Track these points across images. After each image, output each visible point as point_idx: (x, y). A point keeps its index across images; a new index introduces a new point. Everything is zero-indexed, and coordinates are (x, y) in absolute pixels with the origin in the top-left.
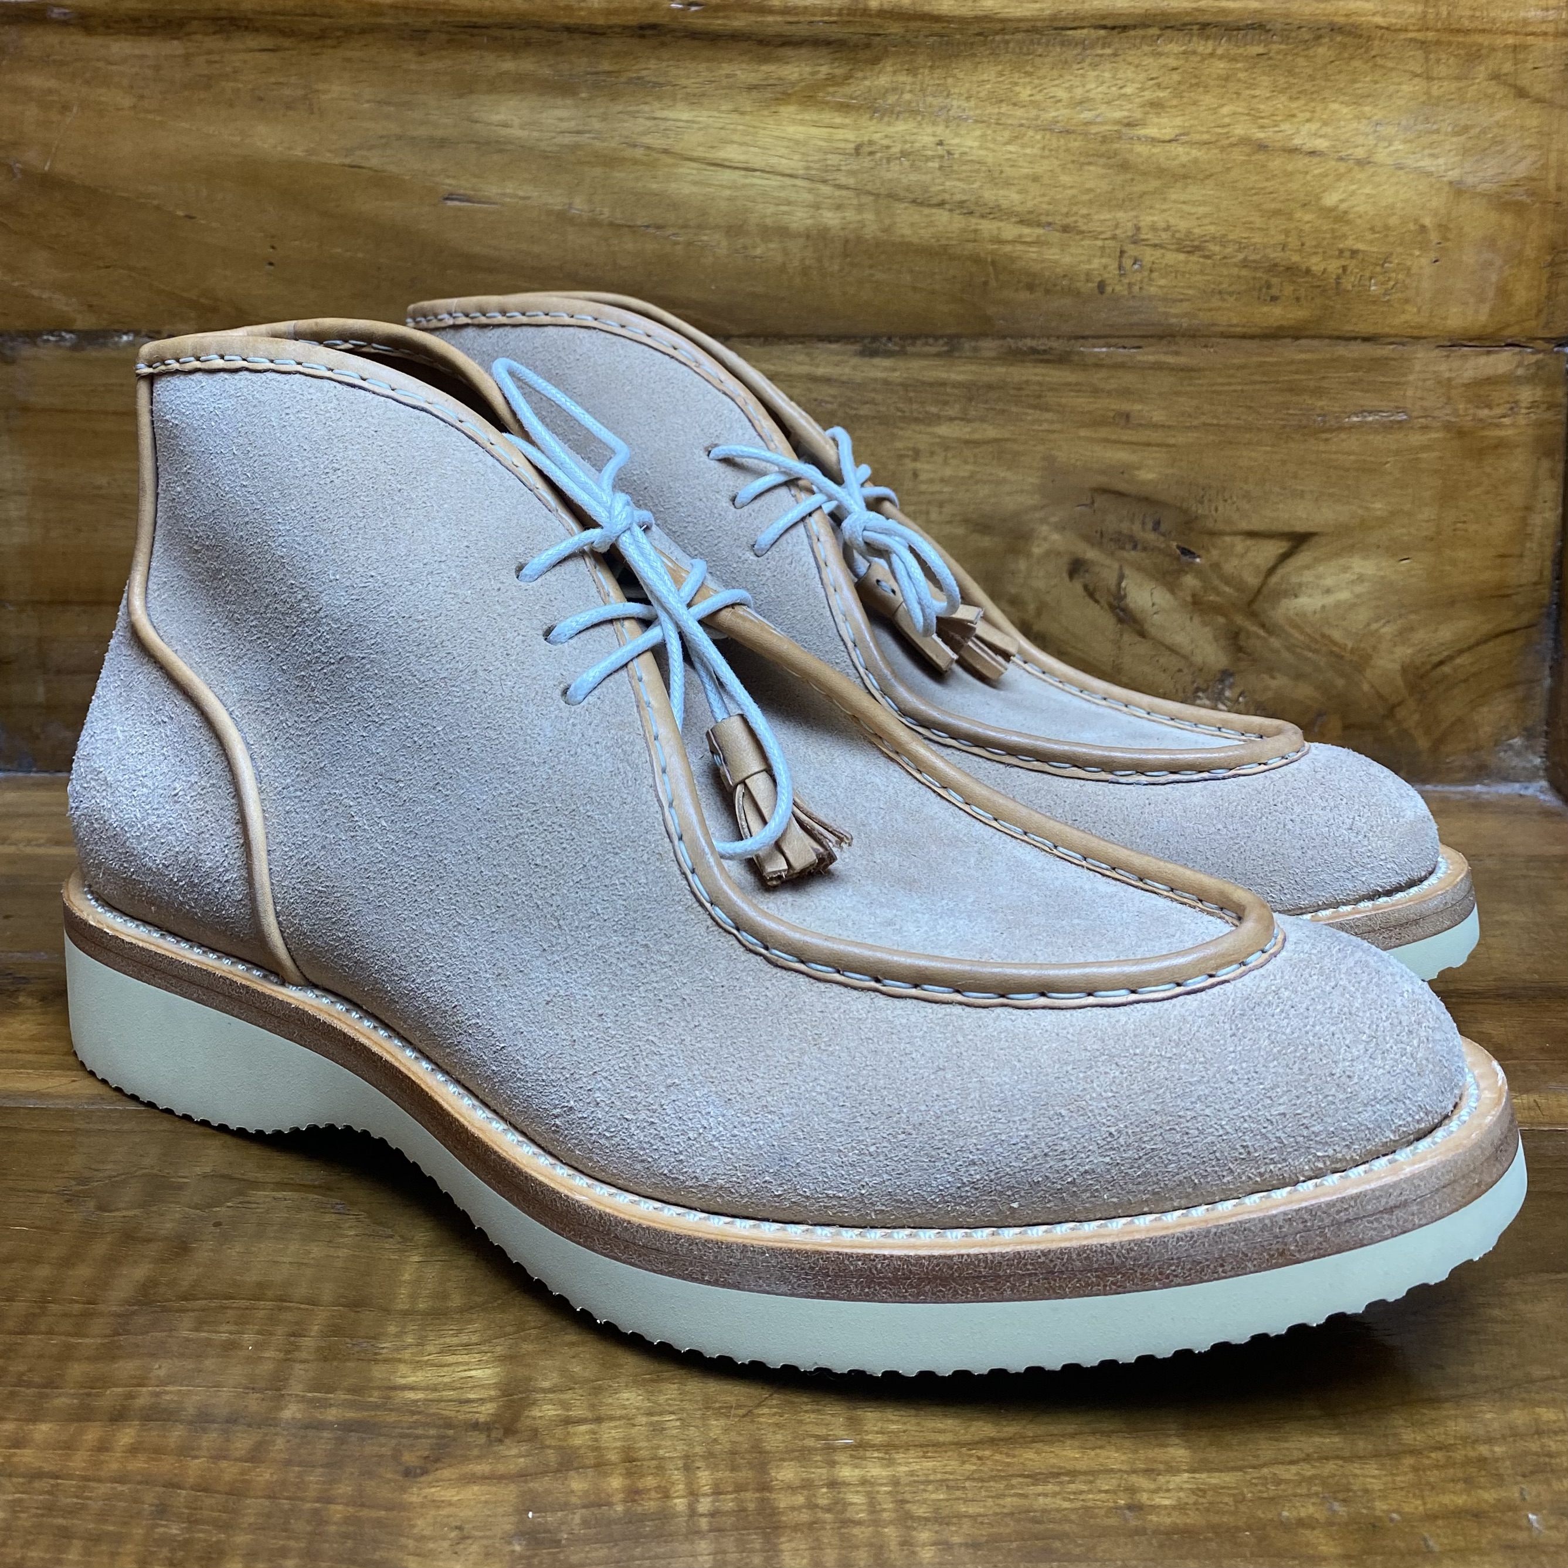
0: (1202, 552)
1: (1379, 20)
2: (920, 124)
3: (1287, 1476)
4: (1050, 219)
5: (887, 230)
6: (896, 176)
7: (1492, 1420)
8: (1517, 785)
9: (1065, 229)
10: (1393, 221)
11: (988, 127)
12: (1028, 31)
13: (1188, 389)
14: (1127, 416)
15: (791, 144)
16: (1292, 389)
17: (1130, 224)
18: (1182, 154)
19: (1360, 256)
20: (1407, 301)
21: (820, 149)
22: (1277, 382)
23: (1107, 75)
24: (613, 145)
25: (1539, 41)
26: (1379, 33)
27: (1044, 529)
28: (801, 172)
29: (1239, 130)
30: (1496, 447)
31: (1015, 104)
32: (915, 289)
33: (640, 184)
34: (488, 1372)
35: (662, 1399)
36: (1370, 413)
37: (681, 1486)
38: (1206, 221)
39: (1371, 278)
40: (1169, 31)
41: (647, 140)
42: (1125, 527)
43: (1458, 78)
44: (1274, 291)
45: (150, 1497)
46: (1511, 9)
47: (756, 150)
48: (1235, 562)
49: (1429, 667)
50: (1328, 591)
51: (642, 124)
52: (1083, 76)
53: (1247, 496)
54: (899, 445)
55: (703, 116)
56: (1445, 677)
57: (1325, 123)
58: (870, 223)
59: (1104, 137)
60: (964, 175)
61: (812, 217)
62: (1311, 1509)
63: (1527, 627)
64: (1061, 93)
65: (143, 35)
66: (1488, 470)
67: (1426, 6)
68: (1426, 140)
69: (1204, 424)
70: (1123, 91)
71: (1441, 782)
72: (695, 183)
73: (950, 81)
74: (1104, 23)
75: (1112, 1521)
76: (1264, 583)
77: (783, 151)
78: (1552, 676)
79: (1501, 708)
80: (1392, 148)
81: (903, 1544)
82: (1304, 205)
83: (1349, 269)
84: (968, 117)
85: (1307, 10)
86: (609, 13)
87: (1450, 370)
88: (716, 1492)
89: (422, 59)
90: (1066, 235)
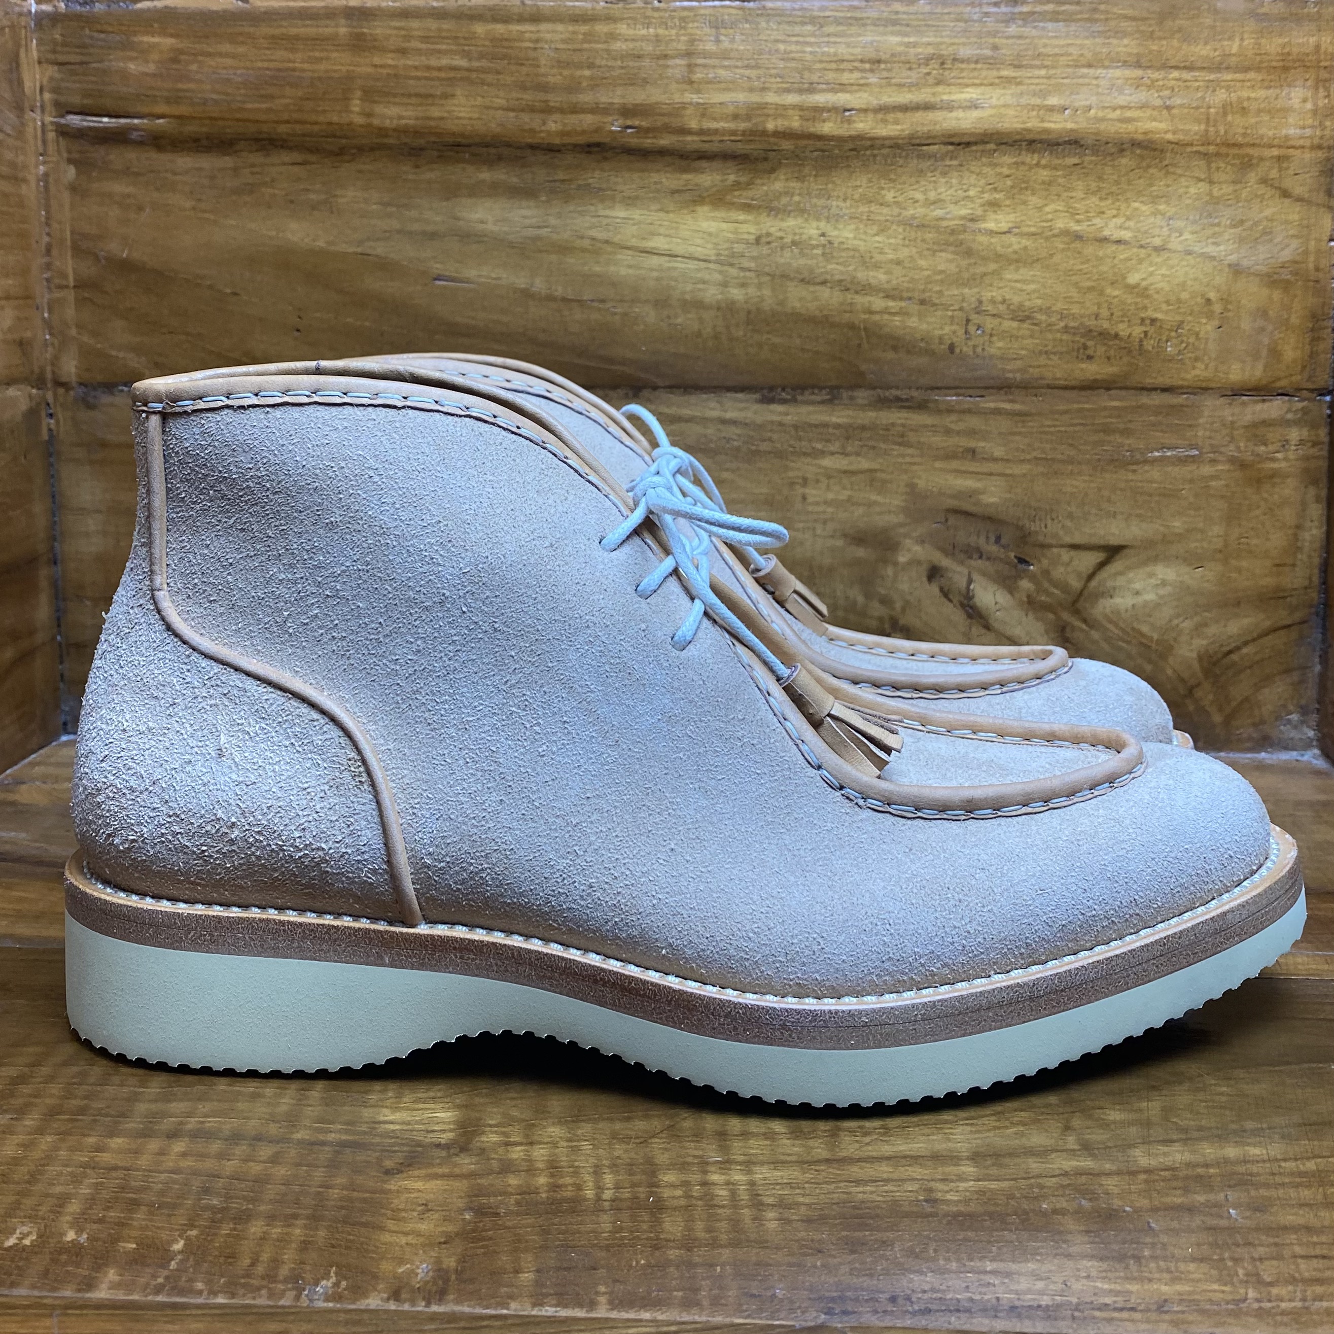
0: (1035, 561)
1: (1169, 136)
2: (807, 220)
3: (1048, 1184)
4: (909, 295)
5: (781, 303)
6: (788, 261)
7: (1210, 1153)
8: (1295, 753)
9: (922, 302)
10: (1184, 296)
11: (861, 221)
12: (891, 147)
13: (1023, 430)
14: (972, 453)
15: (705, 236)
16: (1107, 430)
17: (973, 299)
18: (1016, 243)
19: (1158, 324)
20: (1197, 359)
21: (728, 240)
22: (1093, 424)
23: (954, 181)
24: (566, 237)
25: (1297, 152)
26: (1171, 147)
27: (908, 542)
28: (713, 258)
29: (1060, 224)
30: (1272, 477)
31: (881, 205)
32: (803, 350)
33: (586, 268)
34: (449, 1114)
35: (580, 1132)
36: (1169, 449)
37: (591, 1184)
38: (1033, 296)
39: (1167, 341)
40: (1003, 147)
41: (593, 233)
42: (973, 540)
43: (1234, 182)
44: (1090, 352)
45: (196, 1183)
46: (1276, 128)
47: (678, 240)
48: (1061, 569)
49: (1221, 655)
50: (1137, 593)
51: (587, 221)
52: (935, 182)
53: (1070, 516)
54: (791, 474)
55: (636, 214)
56: (1234, 664)
57: (1128, 218)
58: (767, 297)
59: (953, 230)
60: (841, 260)
61: (721, 293)
62: (1064, 1204)
63: (1300, 623)
64: (919, 196)
66: (1265, 495)
67: (1207, 126)
68: (1209, 232)
69: (1036, 458)
70: (967, 193)
71: (1232, 750)
72: (630, 267)
73: (830, 186)
74: (952, 140)
75: (915, 1209)
76: (1085, 587)
78: (1321, 663)
79: (1280, 690)
81: (755, 1219)
82: (1112, 284)
83: (1149, 334)
84: (845, 215)
85: (1113, 130)
86: (563, 134)
87: (1233, 415)
88: (617, 1187)
89: (418, 170)
90: (923, 307)
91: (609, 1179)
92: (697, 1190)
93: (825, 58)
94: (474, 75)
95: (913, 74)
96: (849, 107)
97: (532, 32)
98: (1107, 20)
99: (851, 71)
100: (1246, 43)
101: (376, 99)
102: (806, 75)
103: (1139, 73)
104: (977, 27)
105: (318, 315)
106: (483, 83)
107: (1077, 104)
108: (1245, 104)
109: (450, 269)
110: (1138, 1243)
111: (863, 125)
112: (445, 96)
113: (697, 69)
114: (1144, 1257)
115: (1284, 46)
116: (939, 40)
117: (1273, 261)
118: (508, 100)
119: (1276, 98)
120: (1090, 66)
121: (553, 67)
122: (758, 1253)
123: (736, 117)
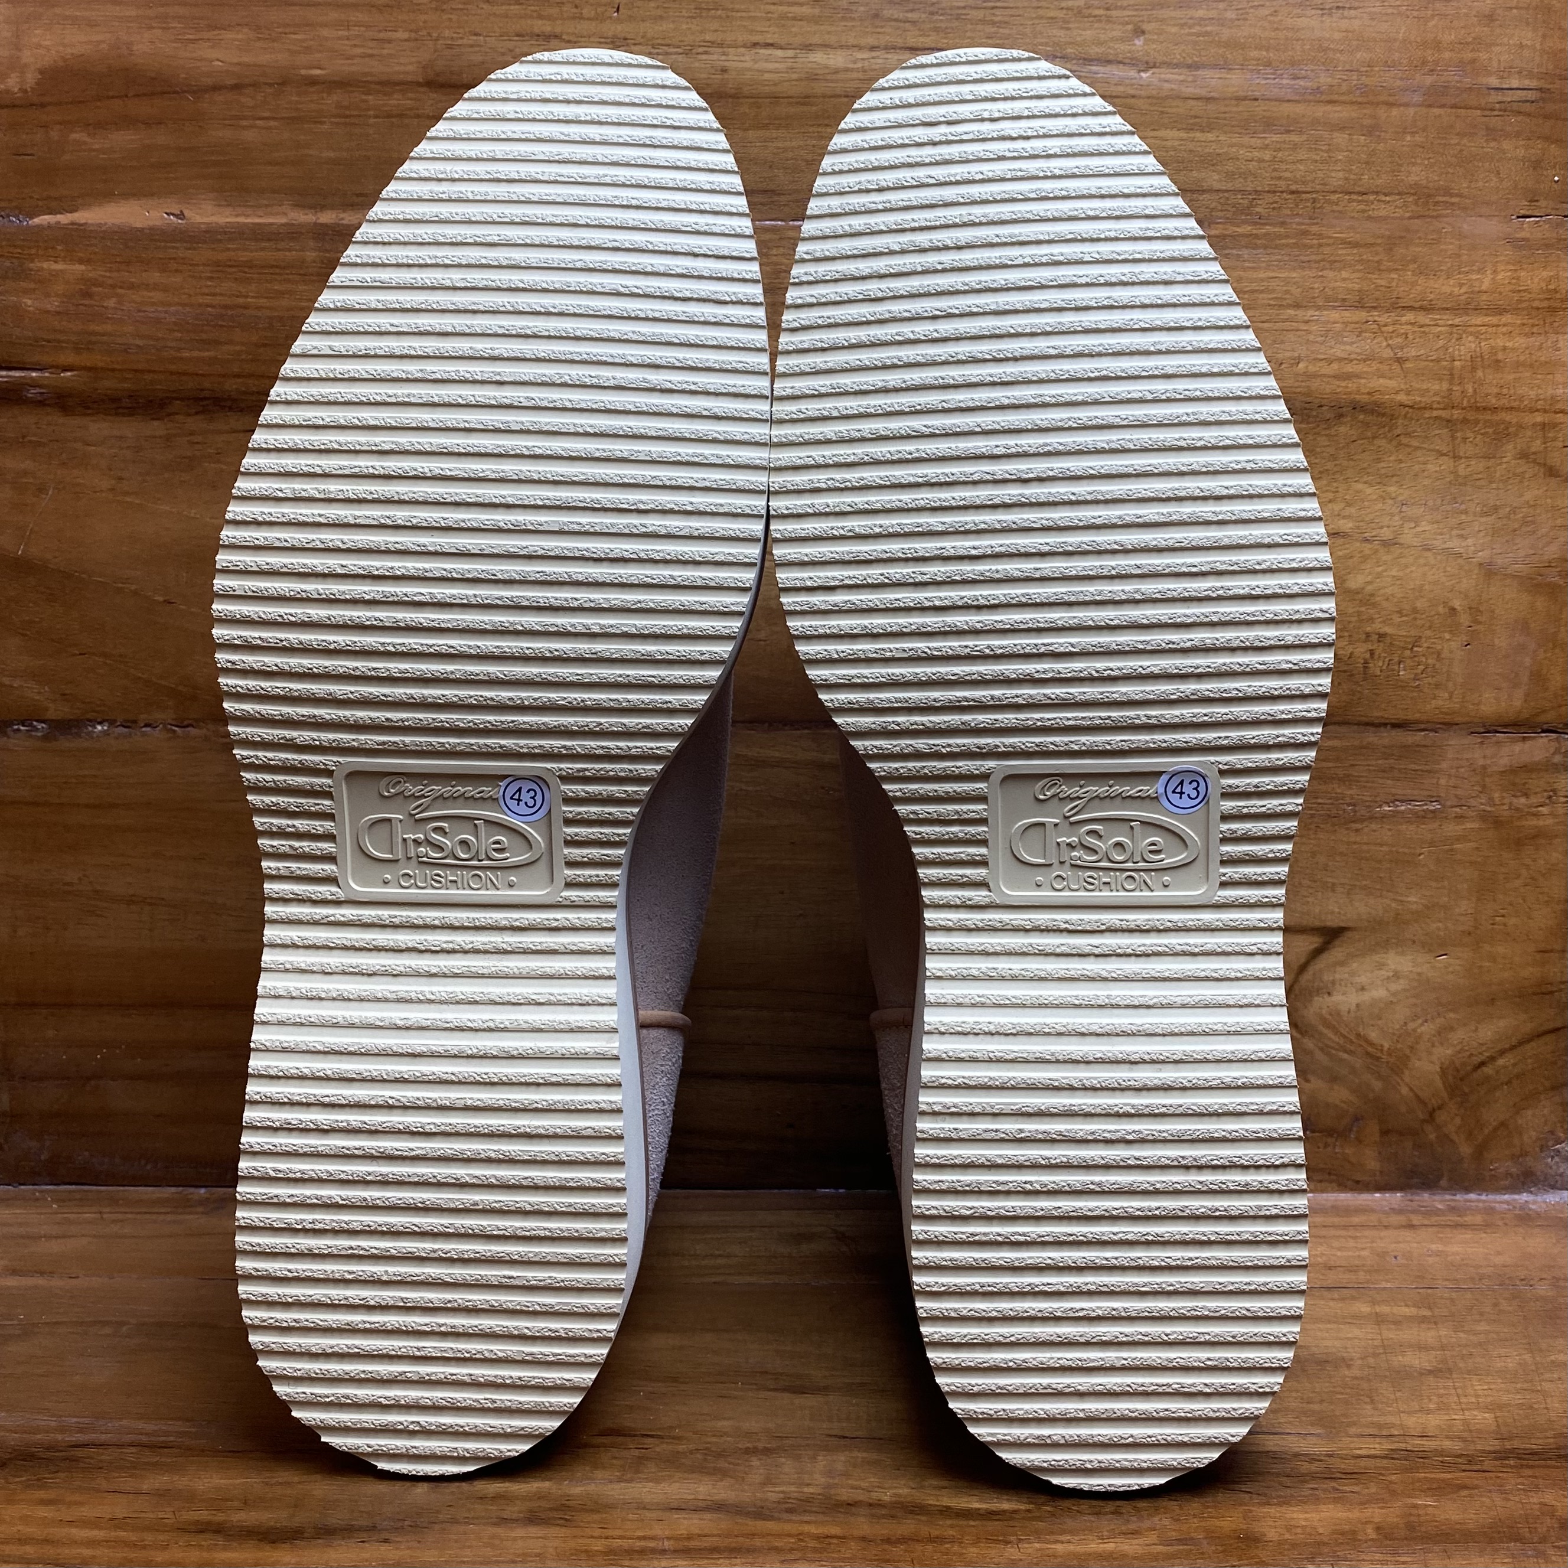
1: (1402, 398)
10: (1422, 603)
16: (1322, 777)
19: (1388, 640)
20: (1437, 686)
26: (1404, 411)
30: (1535, 837)
36: (1402, 801)
39: (1399, 663)
43: (1485, 457)
46: (1539, 387)
49: (1469, 1068)
56: (1487, 1078)
57: (1349, 504)
65: (124, 415)
66: (1528, 861)
67: (1451, 383)
68: (1454, 521)
71: (1484, 1189)
76: (1295, 981)
83: (1377, 653)
85: (1328, 388)
87: (1485, 757)
98: (1320, 246)
100: (1500, 276)
103: (1363, 315)
107: (1281, 356)
108: (1500, 356)
115: (1549, 281)
117: (1536, 558)
119: (1540, 348)
120: (1298, 306)
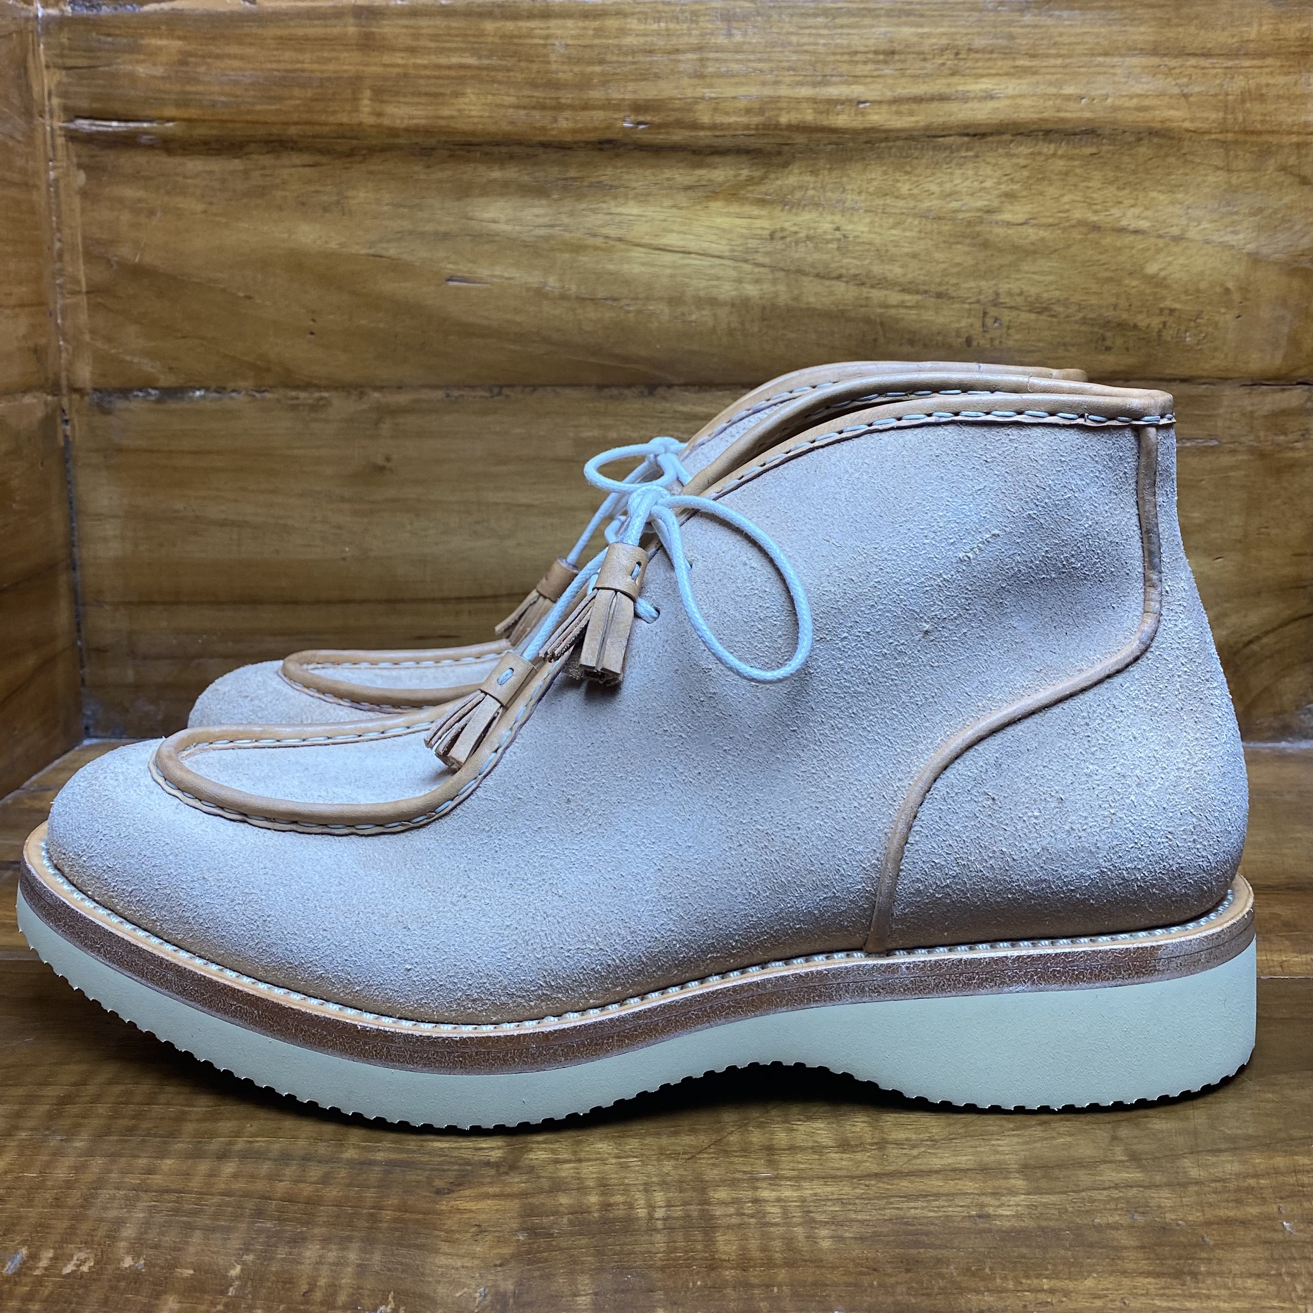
1: (1187, 125)
2: (821, 214)
3: (1100, 1197)
4: (926, 288)
5: (796, 299)
6: (803, 255)
7: (1260, 1163)
9: (939, 295)
10: (1203, 285)
11: (876, 214)
12: (906, 139)
15: (719, 232)
17: (991, 291)
18: (1032, 234)
19: (1177, 314)
20: (1216, 349)
21: (742, 236)
23: (970, 172)
24: (578, 235)
26: (1189, 135)
28: (727, 254)
29: (1077, 214)
30: (1291, 466)
31: (897, 197)
32: (818, 345)
33: (600, 266)
35: (627, 1148)
36: (1188, 439)
37: (642, 1202)
38: (1052, 287)
39: (1186, 331)
40: (1019, 137)
41: (604, 231)
43: (1253, 170)
44: (1108, 343)
45: (250, 1206)
46: (1294, 115)
47: (691, 237)
49: (1240, 645)
51: (600, 218)
52: (951, 174)
55: (649, 211)
56: (1255, 653)
57: (1147, 209)
58: (783, 293)
59: (969, 222)
60: (858, 253)
61: (736, 290)
62: (1117, 1218)
64: (934, 188)
65: (213, 155)
66: (1285, 484)
67: (1226, 113)
68: (1228, 220)
70: (983, 185)
71: (1252, 740)
72: (643, 264)
73: (845, 179)
74: (966, 131)
75: (967, 1224)
77: (714, 238)
80: (1202, 227)
81: (807, 1237)
82: (1130, 274)
83: (1168, 324)
84: (860, 208)
85: (1130, 118)
86: (575, 131)
87: (1253, 404)
88: (669, 1205)
89: (429, 170)
90: (940, 300)
91: (659, 1197)
92: (749, 1208)
93: (839, 50)
94: (485, 73)
95: (928, 65)
96: (863, 99)
97: (542, 29)
98: (1123, 7)
99: (865, 63)
100: (1264, 28)
101: (385, 98)
102: (819, 66)
103: (1155, 61)
104: (991, 17)
105: (332, 317)
106: (493, 81)
107: (1093, 93)
108: (1264, 91)
109: (463, 268)
110: (1193, 1259)
111: (878, 118)
112: (456, 94)
113: (709, 63)
114: (1200, 1273)
115: (1303, 31)
116: (953, 30)
117: (1292, 249)
118: (518, 97)
119: (1296, 84)
120: (1106, 54)
121: (563, 63)
122: (814, 1273)
123: (748, 111)
